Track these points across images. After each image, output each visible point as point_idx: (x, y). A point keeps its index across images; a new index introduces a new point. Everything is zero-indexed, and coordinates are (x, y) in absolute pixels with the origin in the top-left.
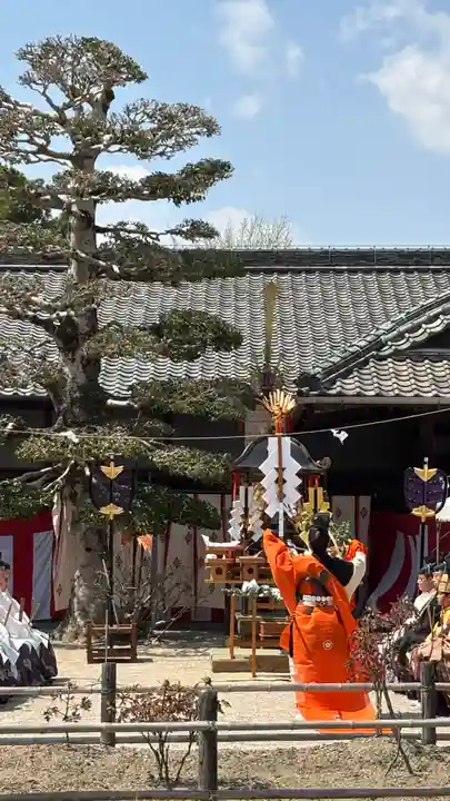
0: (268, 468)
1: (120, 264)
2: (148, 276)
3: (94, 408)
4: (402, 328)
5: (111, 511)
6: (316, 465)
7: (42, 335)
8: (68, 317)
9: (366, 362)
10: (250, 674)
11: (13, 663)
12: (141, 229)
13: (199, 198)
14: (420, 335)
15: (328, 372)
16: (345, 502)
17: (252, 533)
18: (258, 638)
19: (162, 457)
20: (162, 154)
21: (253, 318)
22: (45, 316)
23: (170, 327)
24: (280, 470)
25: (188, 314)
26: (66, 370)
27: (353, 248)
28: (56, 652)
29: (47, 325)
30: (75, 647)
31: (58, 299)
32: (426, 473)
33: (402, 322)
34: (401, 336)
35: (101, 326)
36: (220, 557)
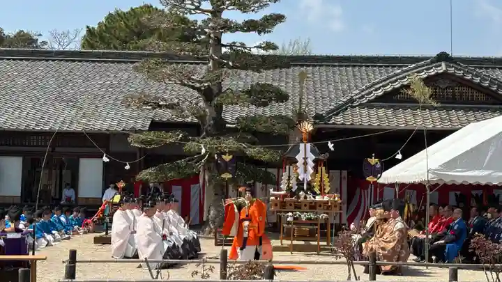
0: (300, 157)
1: (233, 62)
2: (245, 68)
3: (220, 128)
4: (363, 93)
5: (227, 176)
6: (322, 157)
7: (196, 94)
8: (209, 86)
9: (346, 109)
10: (290, 253)
11: (180, 246)
12: (243, 45)
13: (270, 31)
14: (372, 97)
15: (328, 113)
16: (336, 173)
17: (292, 188)
18: (294, 235)
19: (252, 151)
20: (253, 11)
21: (294, 86)
22: (198, 85)
23: (256, 90)
24: (305, 158)
25: (263, 85)
26: (207, 110)
27: (341, 55)
28: (200, 240)
29: (198, 89)
30: (210, 238)
31: (204, 77)
32: (373, 161)
33: (363, 90)
34: (363, 97)
35: (223, 90)
36: (276, 198)
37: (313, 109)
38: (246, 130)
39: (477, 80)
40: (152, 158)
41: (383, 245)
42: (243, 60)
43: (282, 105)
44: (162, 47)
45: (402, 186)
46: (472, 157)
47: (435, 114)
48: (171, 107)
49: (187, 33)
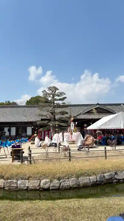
0: (71, 125)
2: (59, 108)
3: (55, 120)
5: (57, 129)
6: (75, 125)
7: (50, 113)
9: (80, 115)
12: (59, 103)
13: (64, 100)
14: (84, 112)
15: (76, 116)
16: (78, 128)
19: (61, 124)
20: (60, 96)
21: (69, 111)
23: (61, 112)
25: (63, 111)
26: (52, 116)
29: (50, 112)
31: (51, 110)
32: (85, 125)
35: (55, 112)
37: (73, 115)
38: (60, 120)
39: (105, 108)
40: (41, 126)
41: (89, 142)
42: (59, 106)
43: (67, 115)
44: (43, 104)
45: (92, 130)
46: (105, 124)
47: (97, 115)
48: (45, 116)
49: (47, 101)
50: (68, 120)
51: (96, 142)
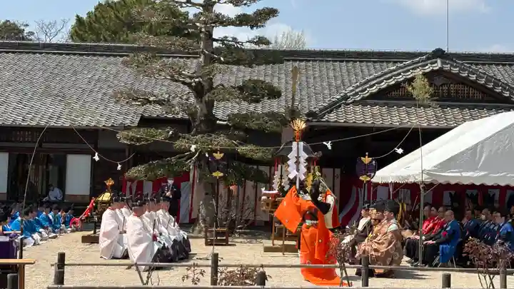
0: (292, 156)
1: (224, 57)
2: (237, 63)
3: (211, 125)
4: (357, 90)
5: (218, 174)
6: (315, 155)
7: (187, 89)
8: (199, 82)
9: (340, 106)
10: (281, 254)
11: (170, 247)
12: (234, 39)
13: (263, 26)
14: (366, 94)
15: (321, 110)
16: (329, 171)
17: (284, 187)
18: (286, 236)
19: (242, 149)
20: (245, 4)
21: (287, 83)
22: (188, 80)
23: (247, 87)
24: (298, 157)
25: (256, 82)
26: (198, 106)
27: (335, 50)
29: (189, 85)
30: (201, 238)
31: (194, 73)
32: (366, 160)
33: (357, 87)
34: (357, 94)
35: (215, 85)
36: (268, 198)
37: (307, 105)
38: (236, 127)
39: (473, 77)
40: (141, 154)
41: (376, 246)
42: (234, 54)
43: (275, 103)
44: (153, 41)
45: (396, 185)
46: (469, 157)
47: (430, 112)
48: (160, 102)
49: (180, 28)
50: (278, 129)
51: (411, 249)
